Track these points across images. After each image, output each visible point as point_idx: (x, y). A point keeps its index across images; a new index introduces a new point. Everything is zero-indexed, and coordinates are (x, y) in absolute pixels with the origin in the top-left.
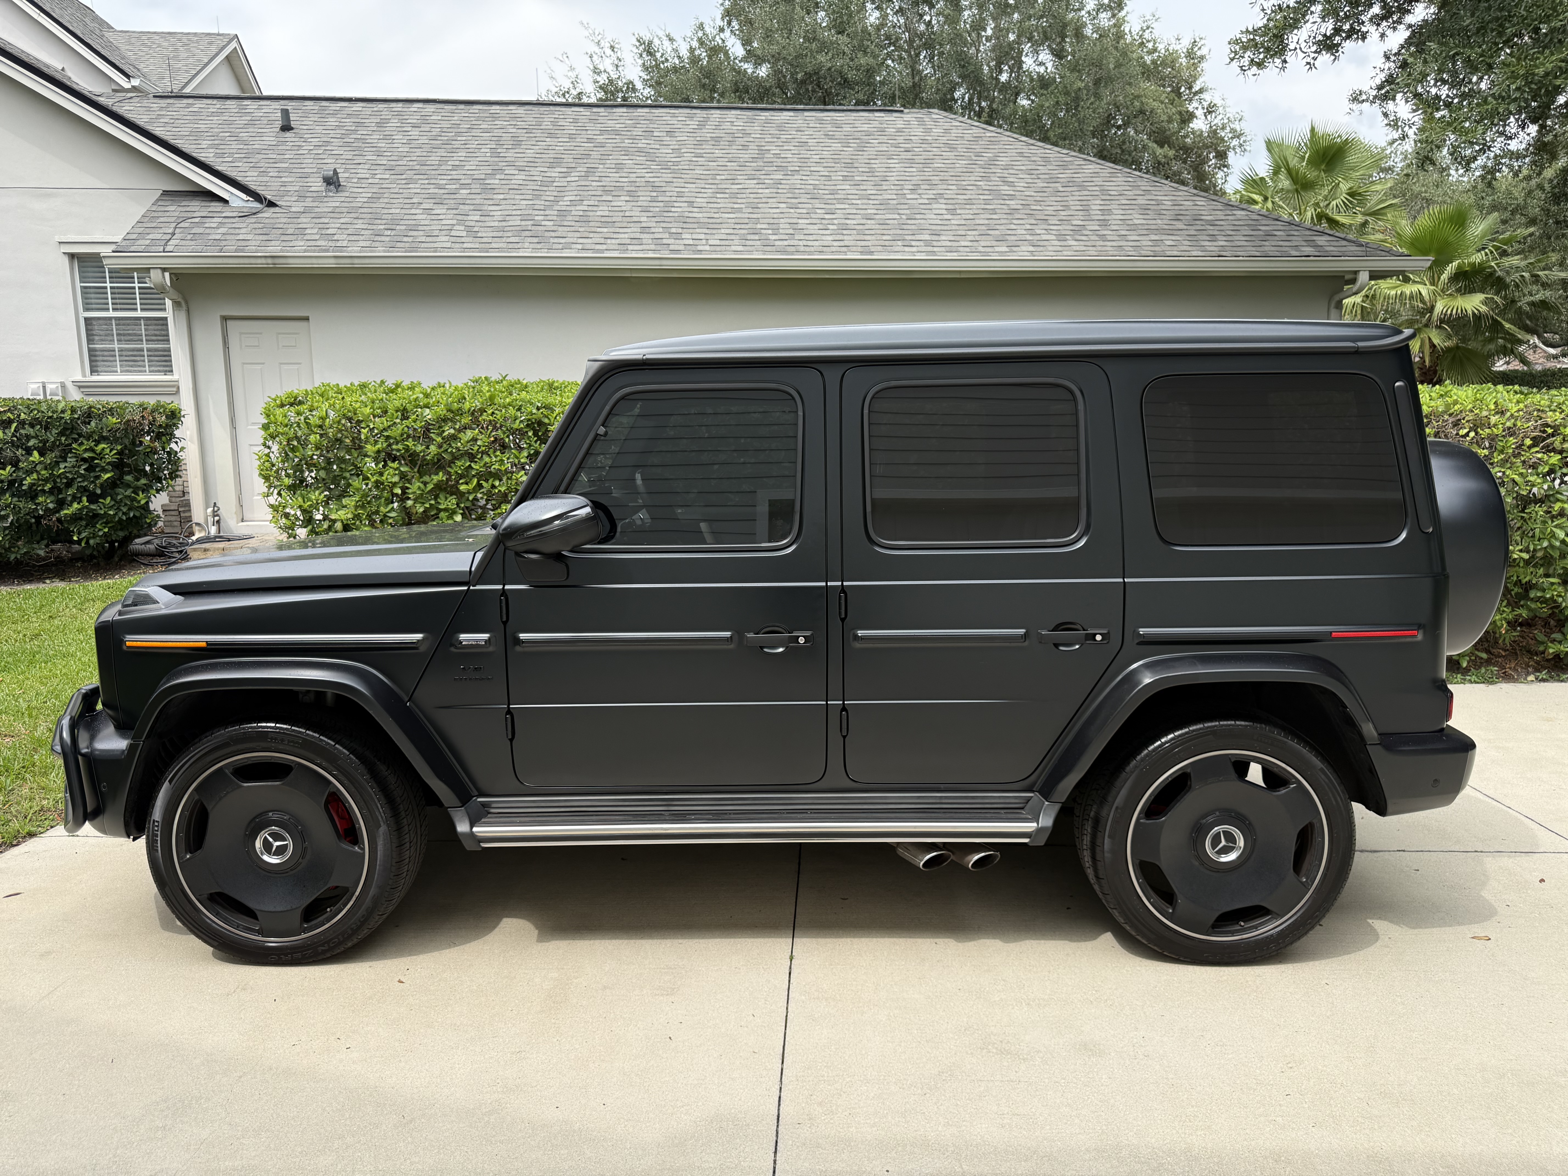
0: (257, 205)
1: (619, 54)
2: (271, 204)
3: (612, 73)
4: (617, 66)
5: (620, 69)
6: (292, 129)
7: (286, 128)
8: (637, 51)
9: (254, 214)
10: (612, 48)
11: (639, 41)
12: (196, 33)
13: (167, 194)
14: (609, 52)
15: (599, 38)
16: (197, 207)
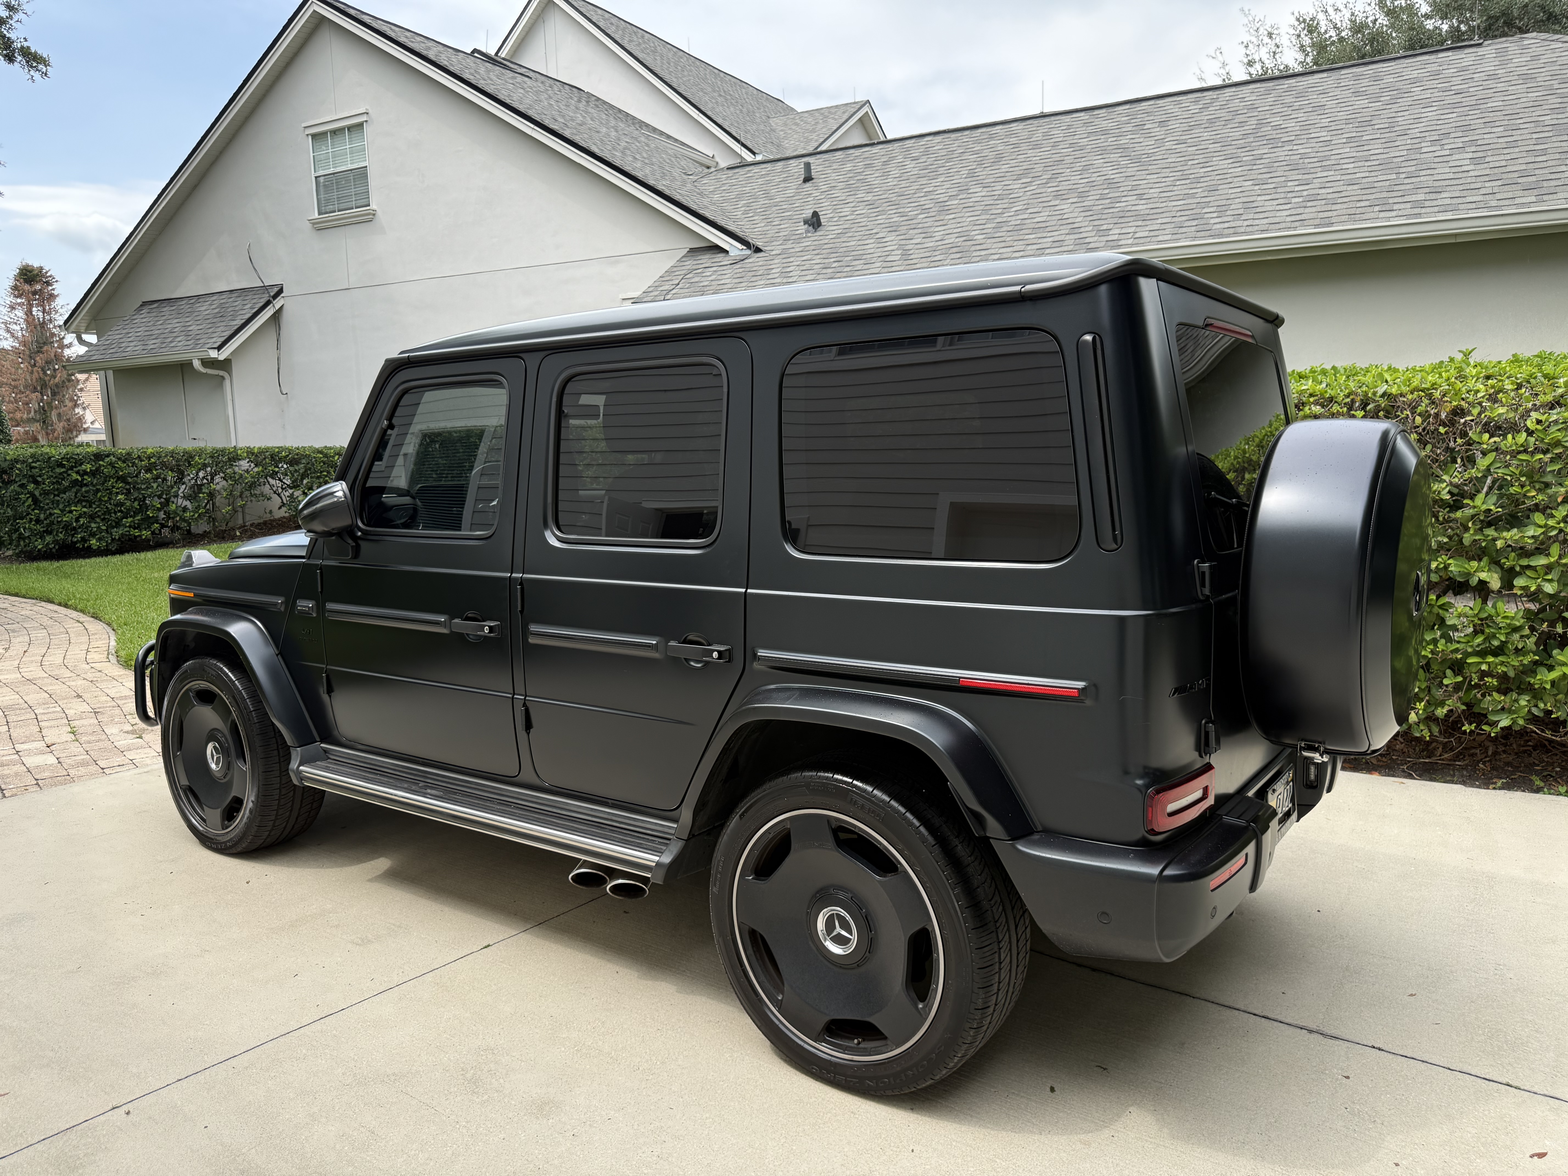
0: (748, 252)
1: (1277, 41)
2: (758, 250)
3: (1267, 62)
4: (1274, 53)
5: (1277, 56)
6: (812, 179)
7: (808, 179)
8: (1294, 32)
9: (743, 260)
10: (1270, 35)
11: (1298, 20)
12: (837, 106)
13: (693, 251)
14: (1266, 40)
15: (1258, 25)
16: (706, 259)
